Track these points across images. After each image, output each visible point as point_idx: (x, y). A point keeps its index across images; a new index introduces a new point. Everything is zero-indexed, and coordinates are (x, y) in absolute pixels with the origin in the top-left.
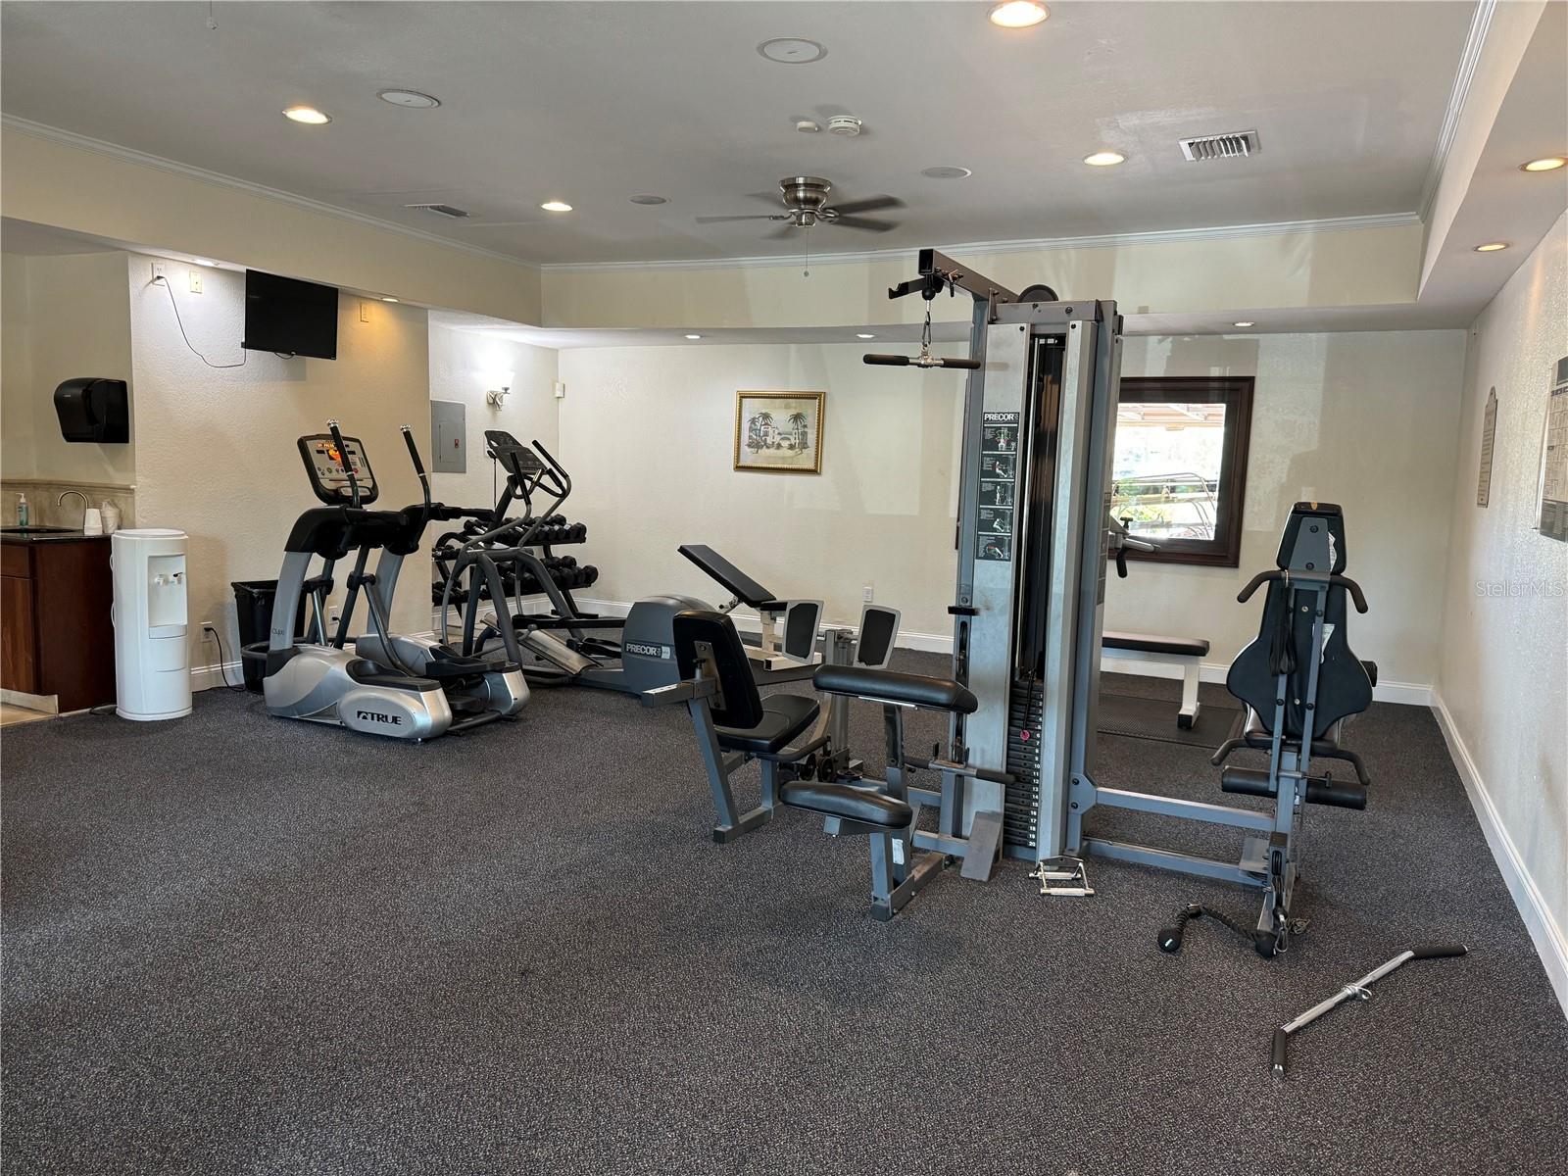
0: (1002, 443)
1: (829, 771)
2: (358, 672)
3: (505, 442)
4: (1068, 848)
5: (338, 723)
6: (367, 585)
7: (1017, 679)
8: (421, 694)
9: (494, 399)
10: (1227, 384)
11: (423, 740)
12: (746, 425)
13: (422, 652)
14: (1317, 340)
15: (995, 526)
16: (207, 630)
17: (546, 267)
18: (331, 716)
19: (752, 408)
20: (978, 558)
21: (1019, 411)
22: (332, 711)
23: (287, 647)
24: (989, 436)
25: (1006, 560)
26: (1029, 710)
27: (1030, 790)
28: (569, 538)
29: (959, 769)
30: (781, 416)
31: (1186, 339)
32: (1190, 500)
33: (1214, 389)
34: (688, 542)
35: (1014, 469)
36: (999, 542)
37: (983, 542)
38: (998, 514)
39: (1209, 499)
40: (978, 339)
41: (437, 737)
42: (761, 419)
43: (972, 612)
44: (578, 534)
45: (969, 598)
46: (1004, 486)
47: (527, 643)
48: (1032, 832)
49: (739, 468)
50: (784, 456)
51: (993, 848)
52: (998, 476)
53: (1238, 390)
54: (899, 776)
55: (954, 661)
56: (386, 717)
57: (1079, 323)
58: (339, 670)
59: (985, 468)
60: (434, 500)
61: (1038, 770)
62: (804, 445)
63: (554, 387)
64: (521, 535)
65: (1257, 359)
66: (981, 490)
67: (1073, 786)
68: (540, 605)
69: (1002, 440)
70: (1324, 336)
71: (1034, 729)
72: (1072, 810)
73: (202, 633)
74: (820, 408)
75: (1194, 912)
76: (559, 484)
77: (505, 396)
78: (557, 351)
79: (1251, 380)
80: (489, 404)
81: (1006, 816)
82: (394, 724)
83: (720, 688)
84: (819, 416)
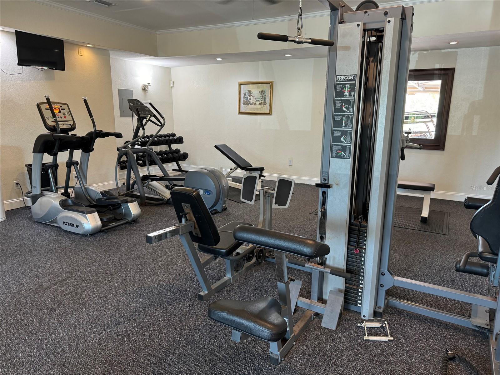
0: (347, 93)
1: (261, 255)
2: (64, 205)
3: (137, 104)
4: (378, 306)
5: (58, 225)
6: (75, 165)
7: (352, 221)
8: (86, 215)
9: (145, 88)
10: (442, 72)
11: (89, 235)
12: (242, 96)
13: (97, 194)
14: (485, 50)
15: (342, 139)
16: (17, 184)
17: (158, 32)
18: (56, 223)
19: (244, 88)
20: (332, 157)
21: (356, 74)
22: (55, 221)
23: (38, 193)
24: (339, 89)
25: (348, 158)
26: (359, 237)
27: (359, 278)
28: (176, 142)
29: (321, 268)
30: (256, 92)
31: (425, 52)
32: (424, 122)
33: (436, 74)
34: (218, 144)
35: (353, 107)
36: (344, 149)
37: (335, 148)
38: (344, 133)
39: (432, 121)
40: (333, 31)
41: (95, 233)
42: (248, 93)
43: (328, 186)
44: (180, 140)
45: (327, 178)
46: (347, 117)
47: (148, 187)
48: (359, 300)
49: (240, 113)
50: (257, 108)
51: (339, 311)
52: (344, 112)
53: (447, 74)
54: (285, 287)
55: (319, 212)
56: (74, 224)
57: (392, 19)
58: (56, 203)
59: (336, 107)
60: (98, 129)
61: (363, 269)
62: (265, 103)
63: (170, 82)
64: (148, 142)
65: (457, 60)
66: (334, 120)
67: (381, 276)
68: (155, 170)
69: (346, 91)
70: (488, 48)
71: (361, 248)
72: (380, 288)
73: (15, 185)
74: (271, 88)
75: (451, 357)
76: (159, 121)
77: (149, 86)
78: (171, 68)
79: (453, 70)
80: (143, 90)
81: (346, 291)
82: (76, 228)
83: (197, 226)
84: (271, 91)
